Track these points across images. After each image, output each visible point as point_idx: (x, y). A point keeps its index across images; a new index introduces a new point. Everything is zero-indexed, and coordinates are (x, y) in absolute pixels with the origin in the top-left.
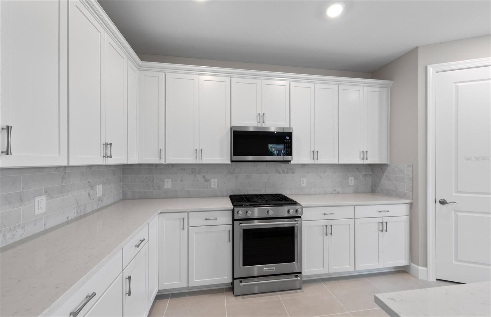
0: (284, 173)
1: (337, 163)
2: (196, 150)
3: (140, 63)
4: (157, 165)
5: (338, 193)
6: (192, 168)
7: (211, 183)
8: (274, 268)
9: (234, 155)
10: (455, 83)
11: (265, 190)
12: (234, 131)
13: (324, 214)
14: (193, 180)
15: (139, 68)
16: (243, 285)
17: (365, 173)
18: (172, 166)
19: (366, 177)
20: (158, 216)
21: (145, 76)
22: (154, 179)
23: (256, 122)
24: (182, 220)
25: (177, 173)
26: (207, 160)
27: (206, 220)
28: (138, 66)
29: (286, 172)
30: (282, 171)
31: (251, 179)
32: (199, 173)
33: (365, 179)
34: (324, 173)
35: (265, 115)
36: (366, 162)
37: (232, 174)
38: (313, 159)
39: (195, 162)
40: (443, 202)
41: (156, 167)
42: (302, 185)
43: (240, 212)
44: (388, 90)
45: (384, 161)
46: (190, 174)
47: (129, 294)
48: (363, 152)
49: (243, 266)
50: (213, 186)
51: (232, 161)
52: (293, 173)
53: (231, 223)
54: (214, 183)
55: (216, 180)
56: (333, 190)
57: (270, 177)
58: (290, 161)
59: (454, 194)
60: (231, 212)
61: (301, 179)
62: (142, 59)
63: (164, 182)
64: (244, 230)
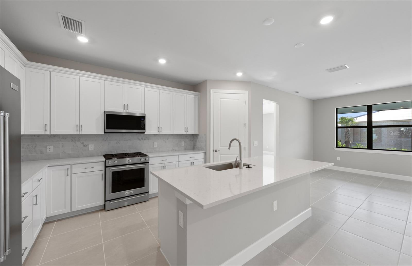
0: (143, 140)
1: (172, 133)
2: (77, 125)
3: (27, 62)
4: (39, 136)
5: (176, 150)
6: (72, 138)
7: (89, 147)
8: (132, 192)
9: (106, 129)
10: (220, 99)
11: (130, 151)
12: (106, 114)
13: (162, 160)
14: (73, 146)
15: (25, 65)
16: (112, 203)
17: (190, 139)
18: (54, 136)
19: (191, 141)
20: (46, 168)
21: (31, 71)
22: (36, 146)
23: (123, 110)
24: (67, 170)
25: (59, 141)
26: (85, 132)
27: (85, 168)
28: (24, 64)
29: (144, 139)
30: (141, 138)
31: (120, 144)
32: (79, 141)
33: (190, 142)
34: (168, 139)
35: (128, 105)
36: (188, 133)
37: (105, 141)
38: (159, 131)
39: (76, 133)
40: (216, 151)
41: (38, 137)
42: (154, 147)
43: (110, 162)
44: (199, 97)
45: (196, 133)
46: (71, 141)
47: (36, 204)
48: (186, 128)
49: (112, 193)
50: (90, 150)
51: (105, 133)
52: (149, 140)
53: (104, 169)
54: (91, 147)
55: (93, 145)
56: (173, 149)
57: (133, 142)
58: (144, 133)
59: (220, 147)
60: (104, 163)
61: (154, 143)
62: (29, 60)
63: (46, 148)
64: (112, 172)
